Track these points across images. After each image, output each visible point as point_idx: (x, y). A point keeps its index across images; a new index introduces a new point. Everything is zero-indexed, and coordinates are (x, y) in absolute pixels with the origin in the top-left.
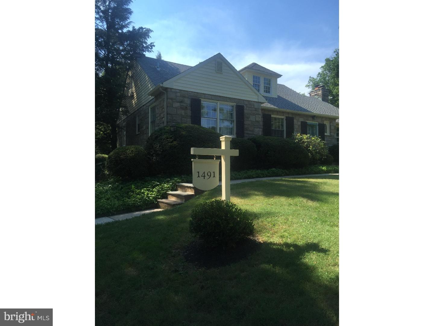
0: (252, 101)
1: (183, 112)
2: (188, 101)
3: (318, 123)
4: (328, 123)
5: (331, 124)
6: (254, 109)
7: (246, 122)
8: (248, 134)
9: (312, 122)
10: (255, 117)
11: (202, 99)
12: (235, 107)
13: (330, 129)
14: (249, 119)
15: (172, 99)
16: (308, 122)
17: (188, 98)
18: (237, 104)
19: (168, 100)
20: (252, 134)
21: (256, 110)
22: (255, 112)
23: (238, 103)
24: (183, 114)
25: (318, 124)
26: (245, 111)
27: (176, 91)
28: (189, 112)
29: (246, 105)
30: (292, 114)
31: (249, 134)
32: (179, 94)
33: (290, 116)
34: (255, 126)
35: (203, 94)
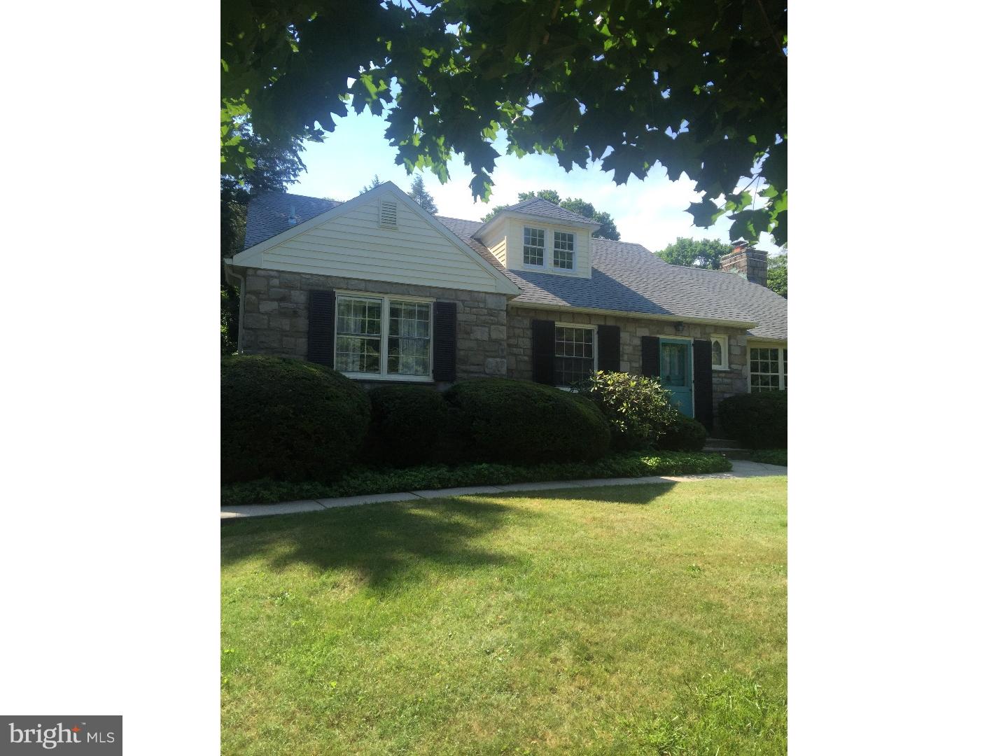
0: (479, 292)
1: (286, 324)
2: (300, 297)
3: (692, 340)
4: (724, 339)
5: (733, 342)
6: (486, 311)
7: (463, 344)
8: (465, 371)
9: (675, 338)
10: (487, 329)
11: (337, 291)
12: (432, 307)
13: (730, 354)
14: (472, 335)
15: (257, 293)
16: (661, 337)
17: (301, 289)
18: (439, 301)
19: (248, 296)
20: (480, 372)
21: (491, 313)
22: (488, 317)
23: (440, 299)
24: (287, 328)
25: (692, 342)
26: (461, 317)
27: (268, 275)
28: (303, 323)
29: (463, 301)
30: (617, 318)
31: (472, 372)
32: (276, 282)
33: (610, 323)
34: (488, 351)
35: (344, 278)
